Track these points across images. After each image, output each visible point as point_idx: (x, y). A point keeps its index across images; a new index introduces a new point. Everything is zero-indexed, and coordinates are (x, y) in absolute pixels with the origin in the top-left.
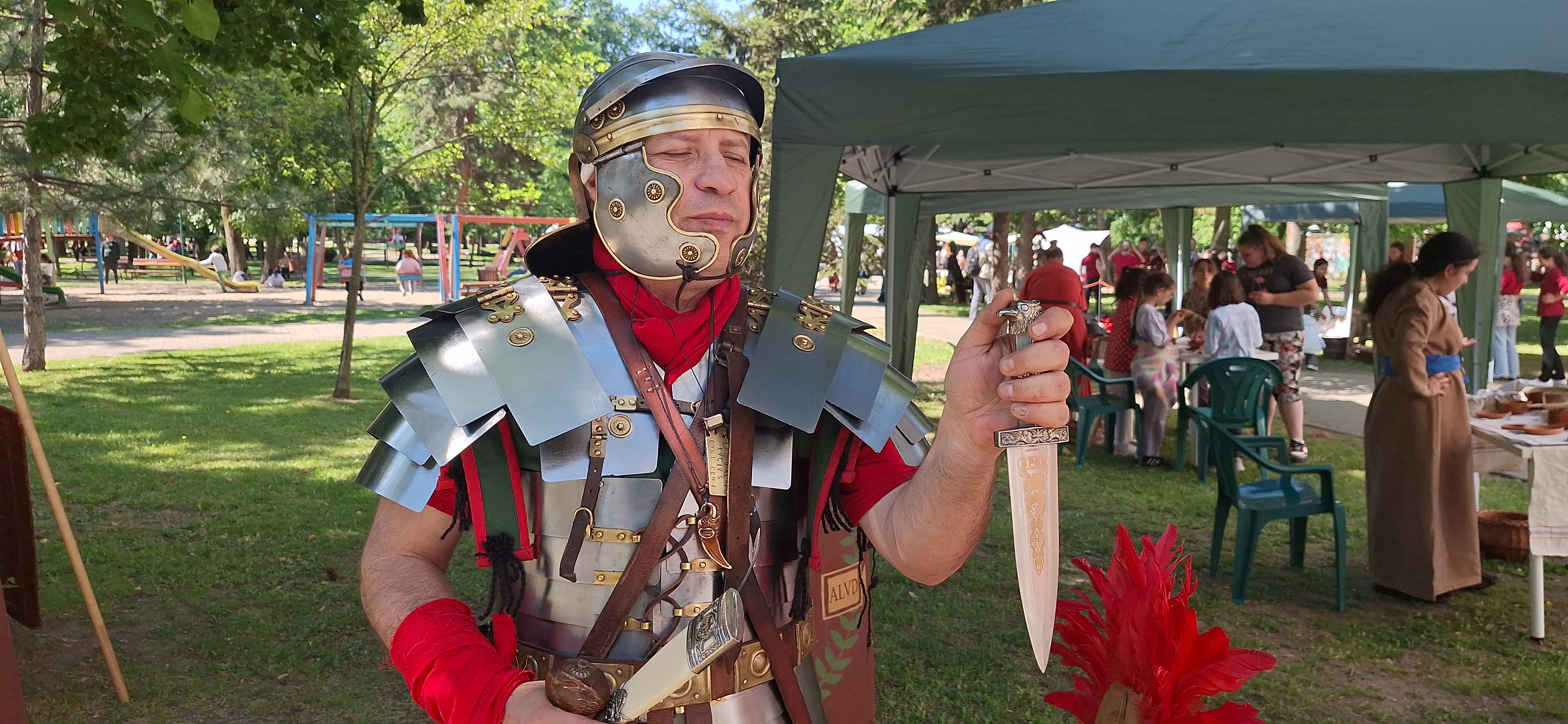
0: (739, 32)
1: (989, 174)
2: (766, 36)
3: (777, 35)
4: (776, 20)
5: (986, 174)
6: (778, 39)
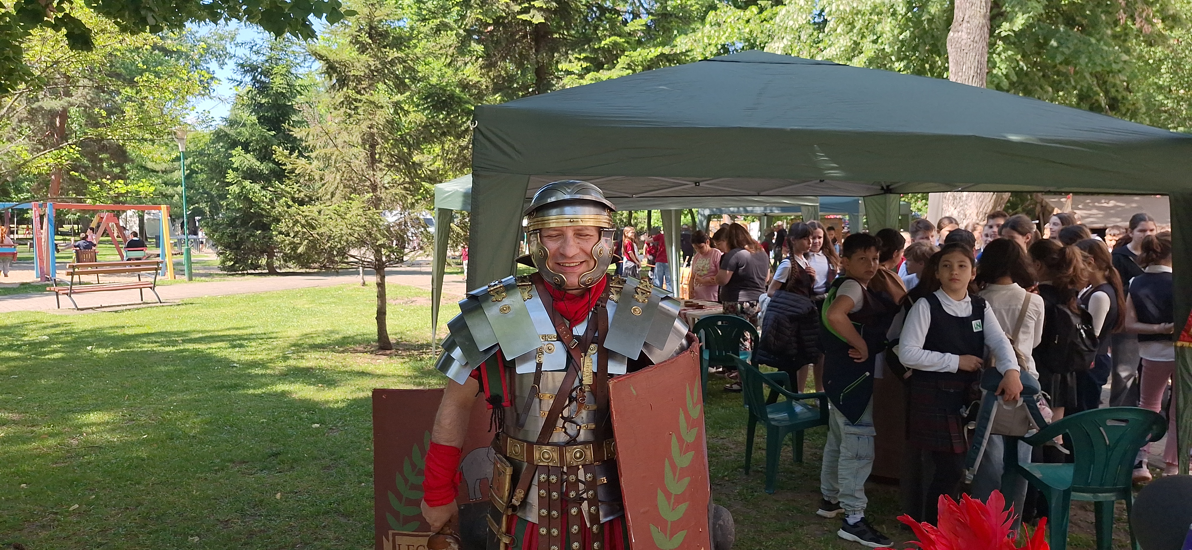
0: (339, 63)
2: (363, 68)
3: (373, 68)
4: (370, 56)
6: (372, 71)
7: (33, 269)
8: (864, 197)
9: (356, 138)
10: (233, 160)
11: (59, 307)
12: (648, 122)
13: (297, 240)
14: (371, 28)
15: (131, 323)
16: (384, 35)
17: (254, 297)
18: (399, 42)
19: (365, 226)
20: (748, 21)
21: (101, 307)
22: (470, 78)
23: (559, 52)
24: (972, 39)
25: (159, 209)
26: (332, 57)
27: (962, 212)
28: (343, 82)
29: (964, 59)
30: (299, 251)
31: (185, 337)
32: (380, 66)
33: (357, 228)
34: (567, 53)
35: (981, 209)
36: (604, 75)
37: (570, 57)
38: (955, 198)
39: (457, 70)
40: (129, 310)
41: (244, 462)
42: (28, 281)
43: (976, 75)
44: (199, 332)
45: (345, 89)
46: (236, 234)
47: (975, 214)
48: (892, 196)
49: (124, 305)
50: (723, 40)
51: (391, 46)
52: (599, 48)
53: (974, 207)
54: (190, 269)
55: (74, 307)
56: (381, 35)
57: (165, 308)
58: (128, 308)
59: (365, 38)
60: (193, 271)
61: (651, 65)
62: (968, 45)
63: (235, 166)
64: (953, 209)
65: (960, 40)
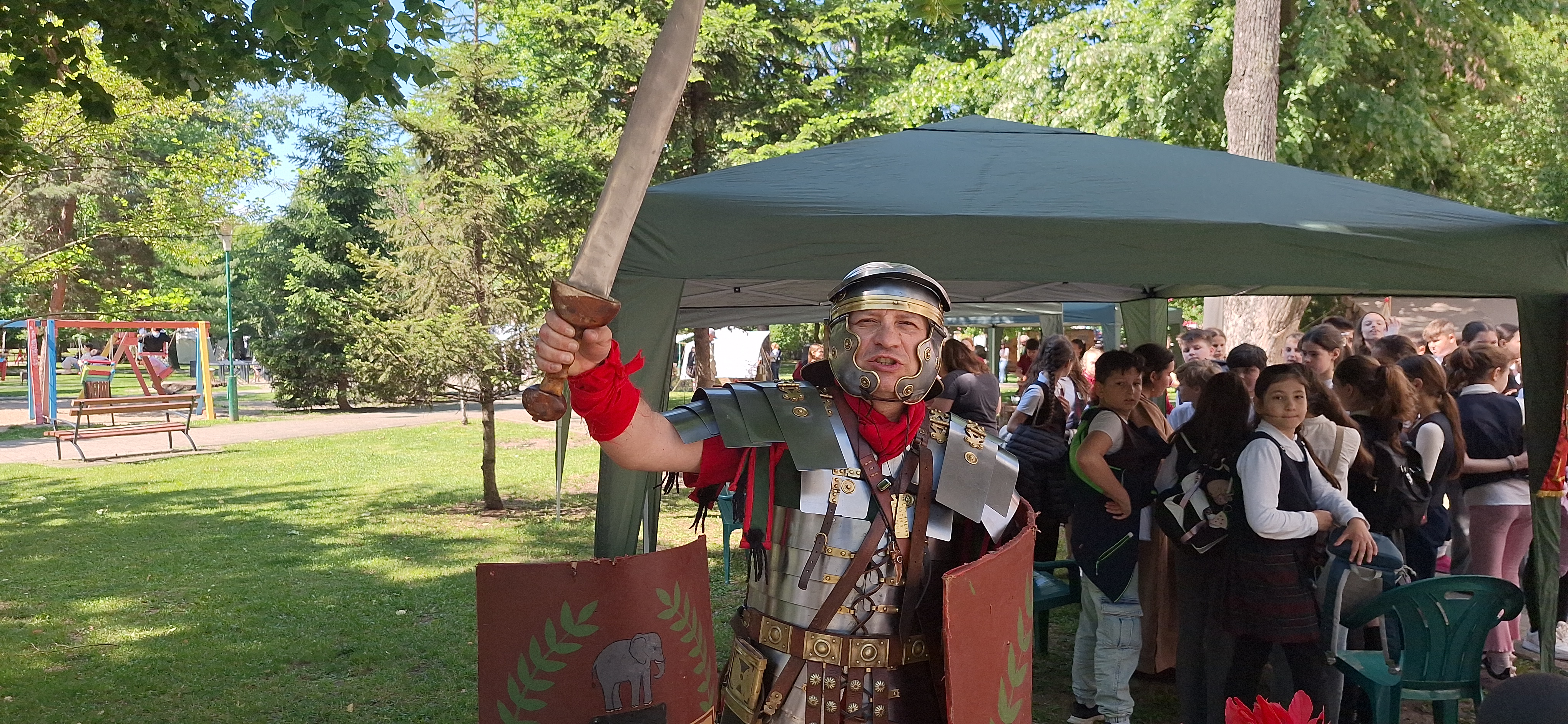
0: (435, 135)
1: (739, 291)
2: (467, 141)
3: (479, 141)
4: (476, 126)
5: (736, 292)
6: (478, 145)
7: (26, 407)
8: (1120, 303)
9: (457, 232)
10: (294, 261)
11: (60, 458)
12: (835, 208)
13: (378, 366)
14: (477, 90)
15: (156, 477)
16: (495, 98)
17: (320, 442)
18: (514, 108)
19: (468, 346)
20: (966, 78)
21: (117, 457)
22: (607, 153)
23: (721, 118)
24: (1256, 98)
25: (195, 326)
26: (426, 128)
27: (1249, 320)
28: (440, 159)
29: (1247, 124)
30: (380, 380)
31: (228, 496)
32: (488, 139)
33: (458, 350)
34: (733, 120)
35: (1274, 317)
36: (781, 148)
37: (737, 124)
38: (1239, 303)
39: (590, 142)
40: (154, 460)
41: (305, 663)
42: (19, 424)
43: (1262, 144)
44: (246, 488)
45: (443, 168)
46: (297, 358)
47: (1266, 324)
48: (1158, 301)
49: (146, 454)
50: (935, 103)
51: (504, 112)
52: (775, 114)
53: (1264, 314)
54: (235, 405)
55: (81, 458)
56: (490, 98)
57: (202, 457)
58: (153, 457)
59: (469, 103)
60: (240, 408)
61: (841, 135)
62: (1251, 105)
63: (296, 269)
64: (1237, 316)
65: (1240, 100)
